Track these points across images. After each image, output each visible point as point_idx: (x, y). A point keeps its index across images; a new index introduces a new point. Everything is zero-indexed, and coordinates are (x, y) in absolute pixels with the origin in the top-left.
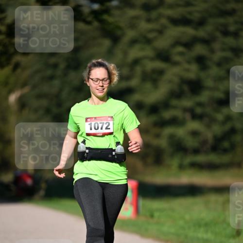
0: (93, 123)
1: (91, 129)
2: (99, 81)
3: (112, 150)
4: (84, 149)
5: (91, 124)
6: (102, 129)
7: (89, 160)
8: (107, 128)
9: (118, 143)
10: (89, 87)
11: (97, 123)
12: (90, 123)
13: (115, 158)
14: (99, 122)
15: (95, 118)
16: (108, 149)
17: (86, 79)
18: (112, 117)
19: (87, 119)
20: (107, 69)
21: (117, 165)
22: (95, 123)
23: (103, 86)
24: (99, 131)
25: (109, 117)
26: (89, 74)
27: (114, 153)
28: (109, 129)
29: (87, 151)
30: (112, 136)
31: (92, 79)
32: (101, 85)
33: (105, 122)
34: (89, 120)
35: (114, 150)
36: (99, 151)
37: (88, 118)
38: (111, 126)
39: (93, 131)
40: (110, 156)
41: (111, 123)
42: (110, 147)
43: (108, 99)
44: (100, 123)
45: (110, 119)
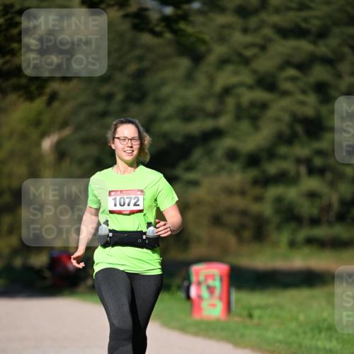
0: (118, 198)
1: (115, 205)
2: (127, 141)
3: (142, 233)
4: (107, 232)
5: (115, 199)
6: (129, 205)
7: (113, 246)
8: (135, 205)
9: (149, 225)
10: (114, 150)
11: (124, 198)
12: (114, 197)
13: (145, 243)
14: (125, 197)
15: (121, 191)
16: (137, 232)
17: (111, 139)
18: (142, 191)
19: (110, 192)
20: (137, 127)
21: (149, 251)
22: (121, 198)
23: (132, 147)
24: (126, 208)
25: (139, 190)
26: (115, 132)
27: (144, 237)
28: (139, 205)
29: (111, 235)
30: (142, 214)
31: (118, 138)
32: (130, 145)
33: (133, 197)
34: (113, 193)
35: (145, 233)
36: (126, 235)
37: (112, 191)
38: (140, 203)
39: (118, 208)
40: (140, 241)
41: (141, 198)
42: (139, 230)
43: (137, 166)
44: (127, 198)
45: (139, 193)
